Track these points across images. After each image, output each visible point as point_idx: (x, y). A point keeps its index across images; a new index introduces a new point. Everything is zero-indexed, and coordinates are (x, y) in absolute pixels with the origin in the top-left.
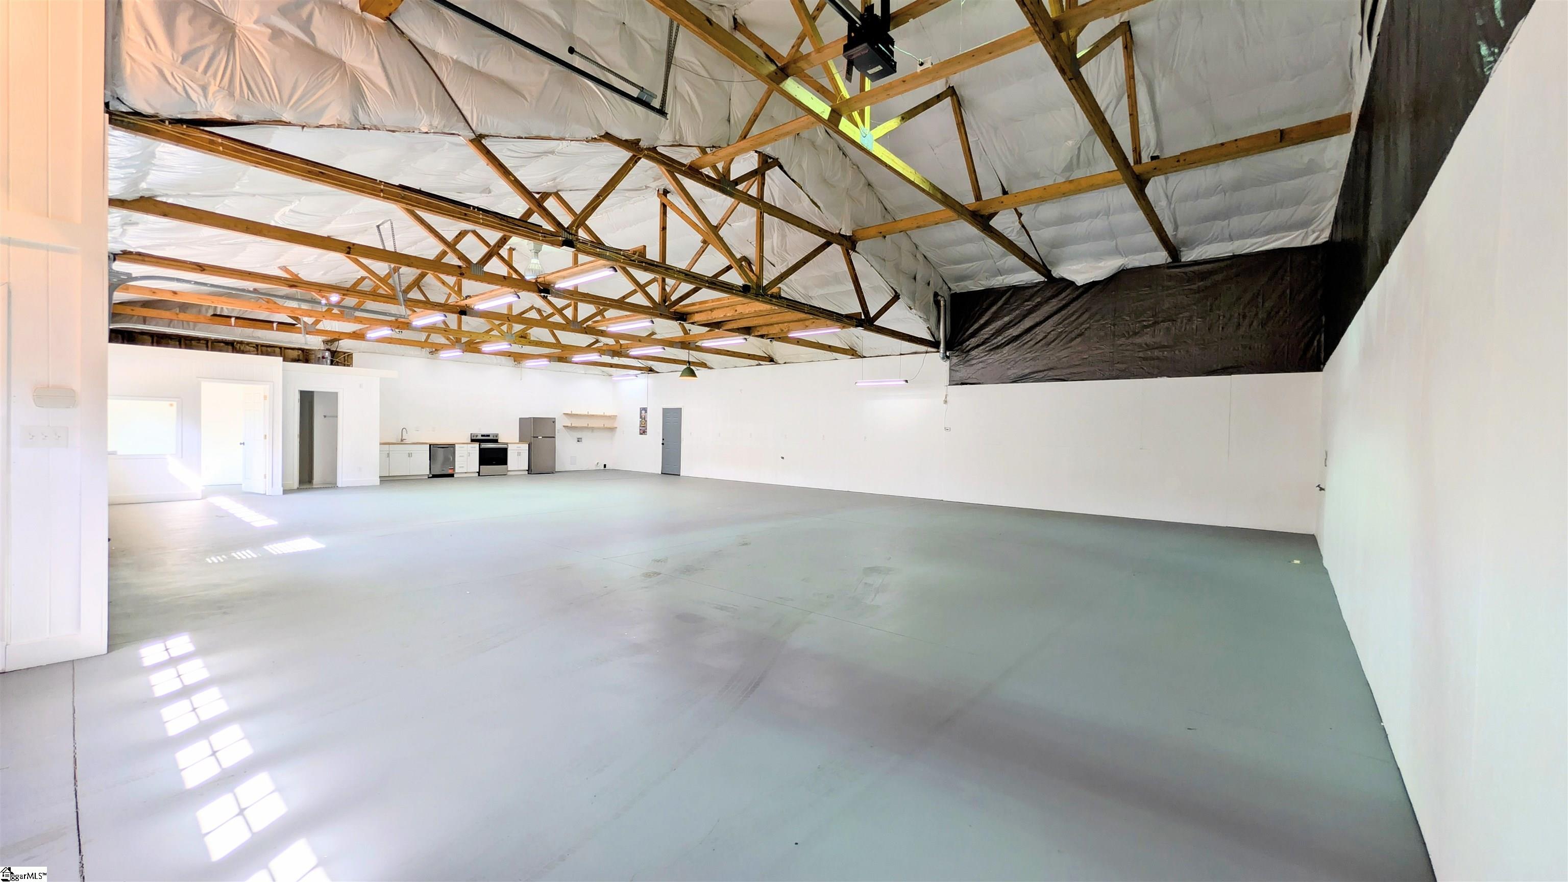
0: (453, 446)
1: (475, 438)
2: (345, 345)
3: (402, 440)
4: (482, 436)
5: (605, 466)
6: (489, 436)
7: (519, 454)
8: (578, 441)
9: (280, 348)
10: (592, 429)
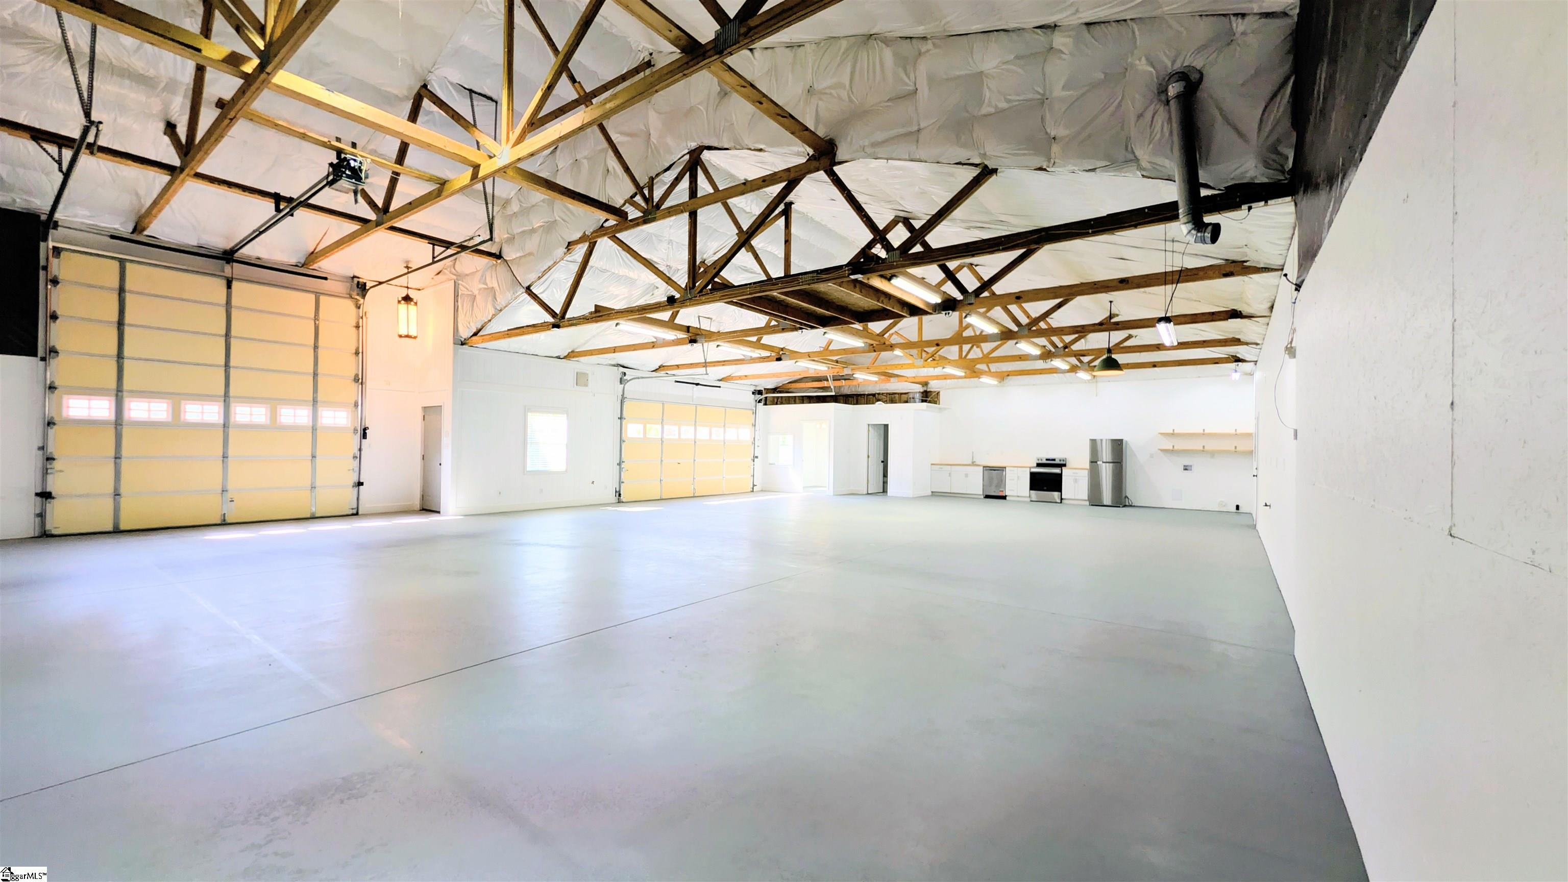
0: (1002, 469)
1: (1040, 462)
2: (934, 386)
3: (973, 462)
4: (1047, 460)
5: (1238, 508)
6: (1054, 460)
7: (1076, 481)
8: (1186, 469)
9: (898, 394)
10: (1213, 454)
